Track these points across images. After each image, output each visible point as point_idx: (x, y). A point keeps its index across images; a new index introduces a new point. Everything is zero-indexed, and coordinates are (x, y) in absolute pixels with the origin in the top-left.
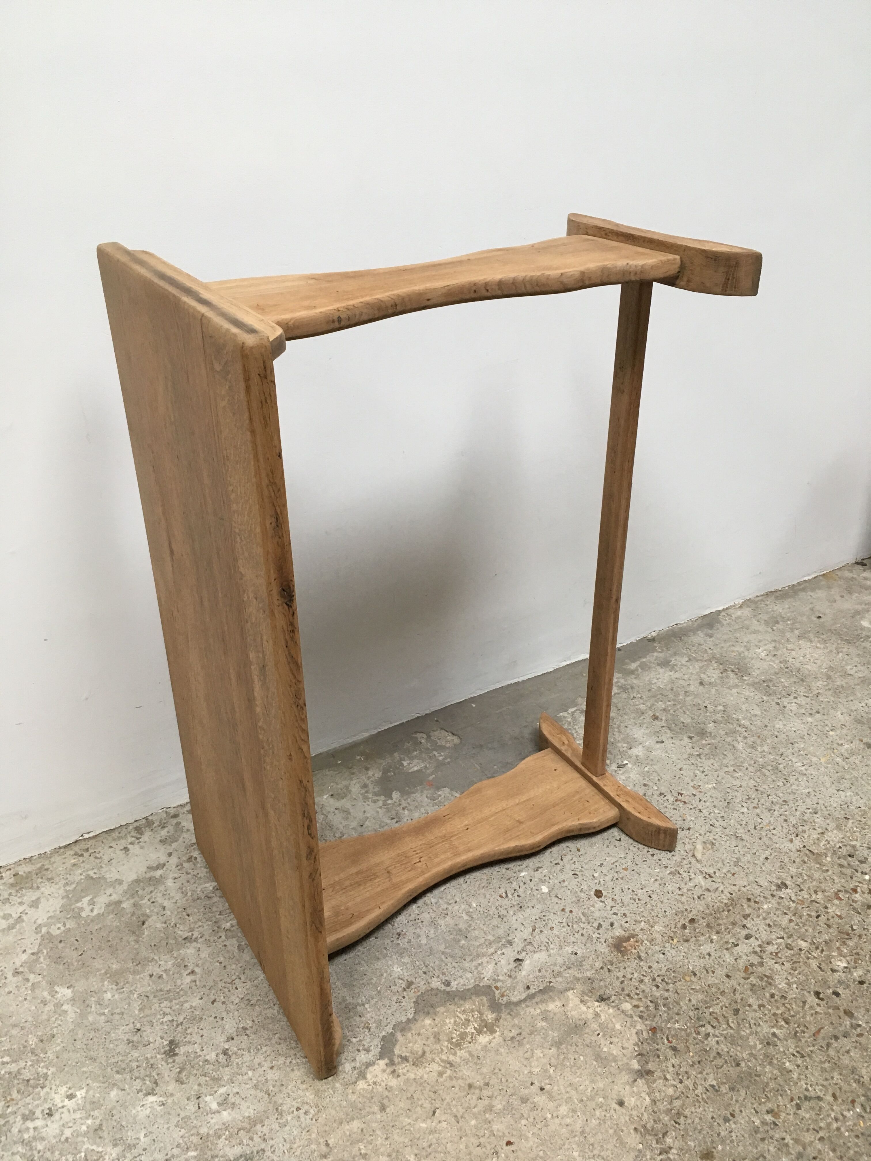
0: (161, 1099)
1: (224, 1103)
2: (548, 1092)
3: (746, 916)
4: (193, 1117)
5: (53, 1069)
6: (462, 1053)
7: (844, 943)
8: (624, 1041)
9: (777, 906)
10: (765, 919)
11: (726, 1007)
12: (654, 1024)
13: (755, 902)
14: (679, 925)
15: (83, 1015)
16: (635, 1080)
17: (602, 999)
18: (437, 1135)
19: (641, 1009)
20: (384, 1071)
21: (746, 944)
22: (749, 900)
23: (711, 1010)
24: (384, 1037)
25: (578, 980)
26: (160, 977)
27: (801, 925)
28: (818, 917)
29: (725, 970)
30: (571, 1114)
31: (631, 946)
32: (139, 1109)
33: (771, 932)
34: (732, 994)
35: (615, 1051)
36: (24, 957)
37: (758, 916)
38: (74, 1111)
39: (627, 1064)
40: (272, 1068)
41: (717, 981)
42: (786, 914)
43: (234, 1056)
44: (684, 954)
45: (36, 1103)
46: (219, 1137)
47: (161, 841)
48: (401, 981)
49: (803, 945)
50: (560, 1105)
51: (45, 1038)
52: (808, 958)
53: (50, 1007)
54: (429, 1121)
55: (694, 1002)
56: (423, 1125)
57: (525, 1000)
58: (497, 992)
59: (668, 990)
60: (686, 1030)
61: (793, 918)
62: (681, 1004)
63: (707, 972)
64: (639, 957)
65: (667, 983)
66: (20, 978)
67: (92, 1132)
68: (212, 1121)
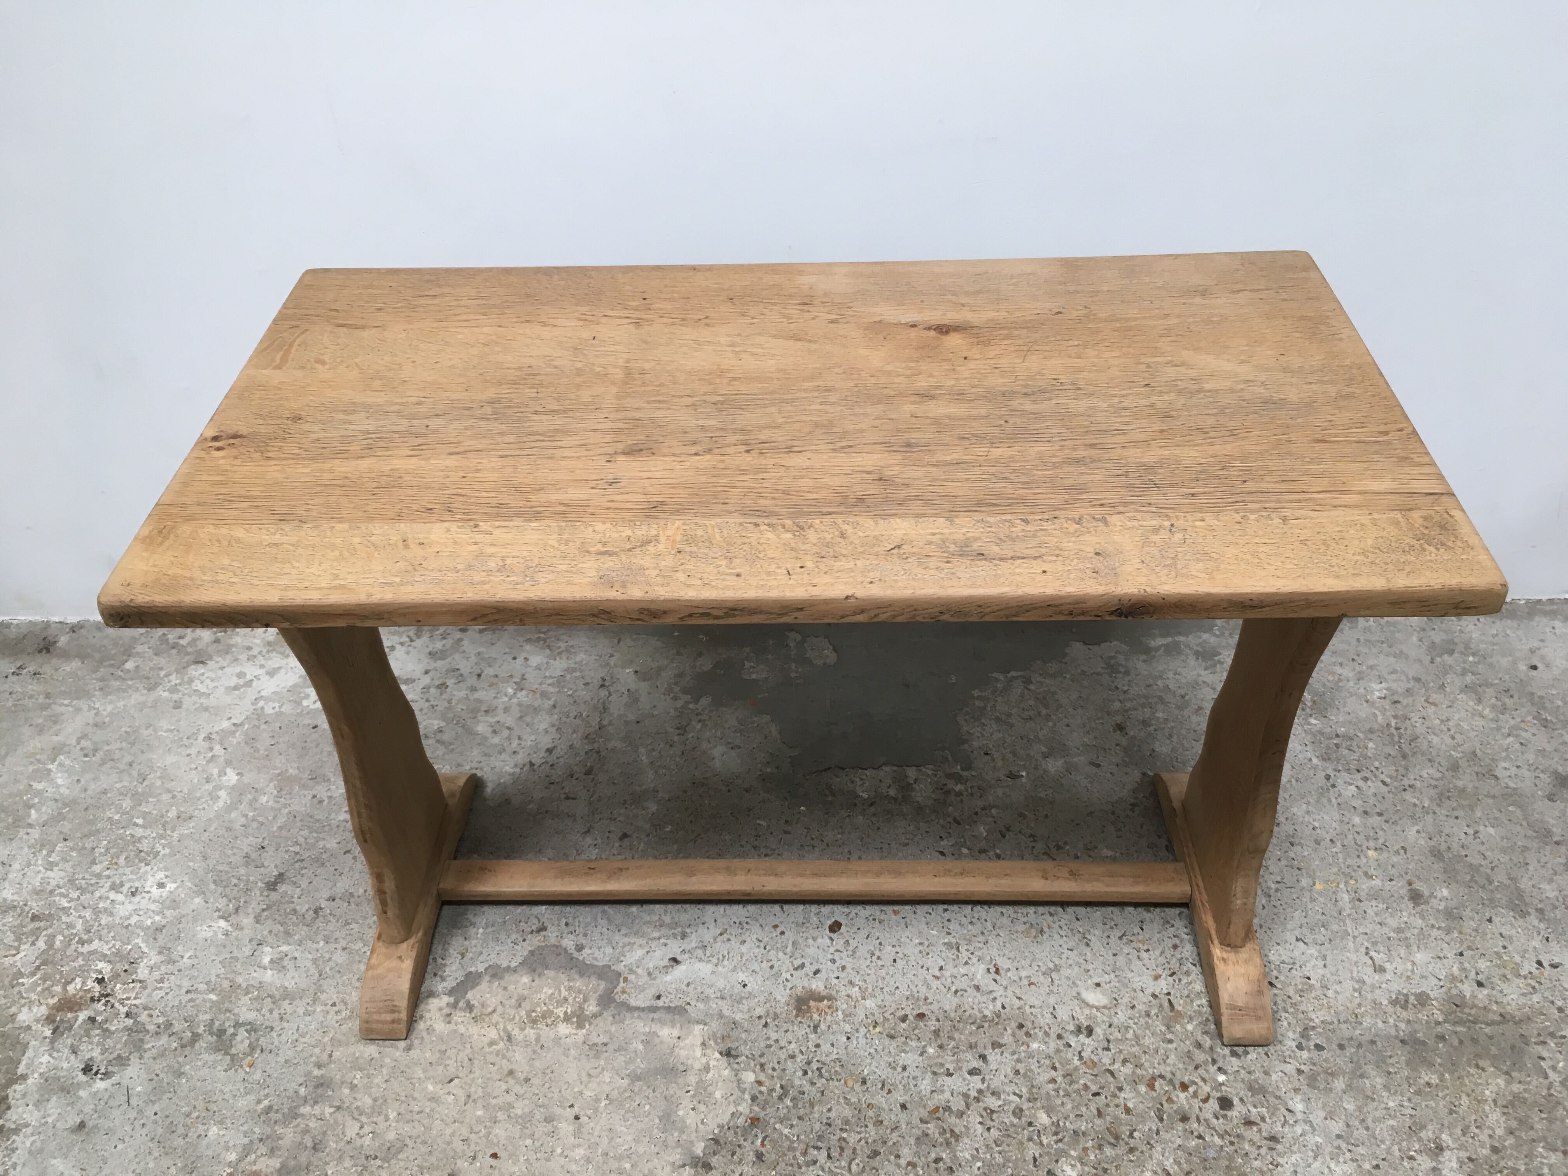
0: (229, 928)
1: (277, 963)
2: (580, 1124)
3: (996, 1045)
4: (241, 961)
5: (167, 851)
6: (531, 1033)
7: (1100, 1147)
8: (711, 1115)
9: (1052, 1055)
10: (1019, 1061)
11: (867, 1143)
12: (762, 1115)
13: (1028, 1034)
14: (900, 1013)
15: (230, 808)
16: (684, 1166)
17: (728, 1054)
18: (434, 1105)
19: (763, 1089)
20: (440, 1009)
21: (964, 1080)
22: (1021, 1026)
23: (845, 1135)
24: (471, 973)
25: (721, 1016)
26: (321, 802)
27: (1062, 1093)
28: (1096, 1094)
29: (907, 1098)
30: (582, 1162)
31: (818, 1010)
32: (205, 928)
33: (1011, 1082)
34: (888, 1131)
35: (692, 1120)
36: (226, 724)
37: (1013, 1053)
38: (154, 901)
39: (692, 1142)
40: (344, 949)
41: (884, 1106)
42: (1054, 1068)
43: (321, 919)
44: (872, 1051)
45: (131, 877)
46: (247, 994)
47: (430, 653)
48: (536, 921)
49: (1043, 1118)
50: (579, 1146)
51: (183, 816)
52: (1030, 1139)
53: (209, 787)
54: (440, 1086)
55: (833, 1115)
56: (430, 1088)
57: (643, 1010)
58: (622, 984)
59: (813, 1084)
60: (793, 1142)
61: (1059, 1079)
62: (816, 1108)
63: (882, 1088)
64: (816, 1027)
65: (821, 1076)
66: (206, 745)
67: (152, 930)
68: (255, 975)
